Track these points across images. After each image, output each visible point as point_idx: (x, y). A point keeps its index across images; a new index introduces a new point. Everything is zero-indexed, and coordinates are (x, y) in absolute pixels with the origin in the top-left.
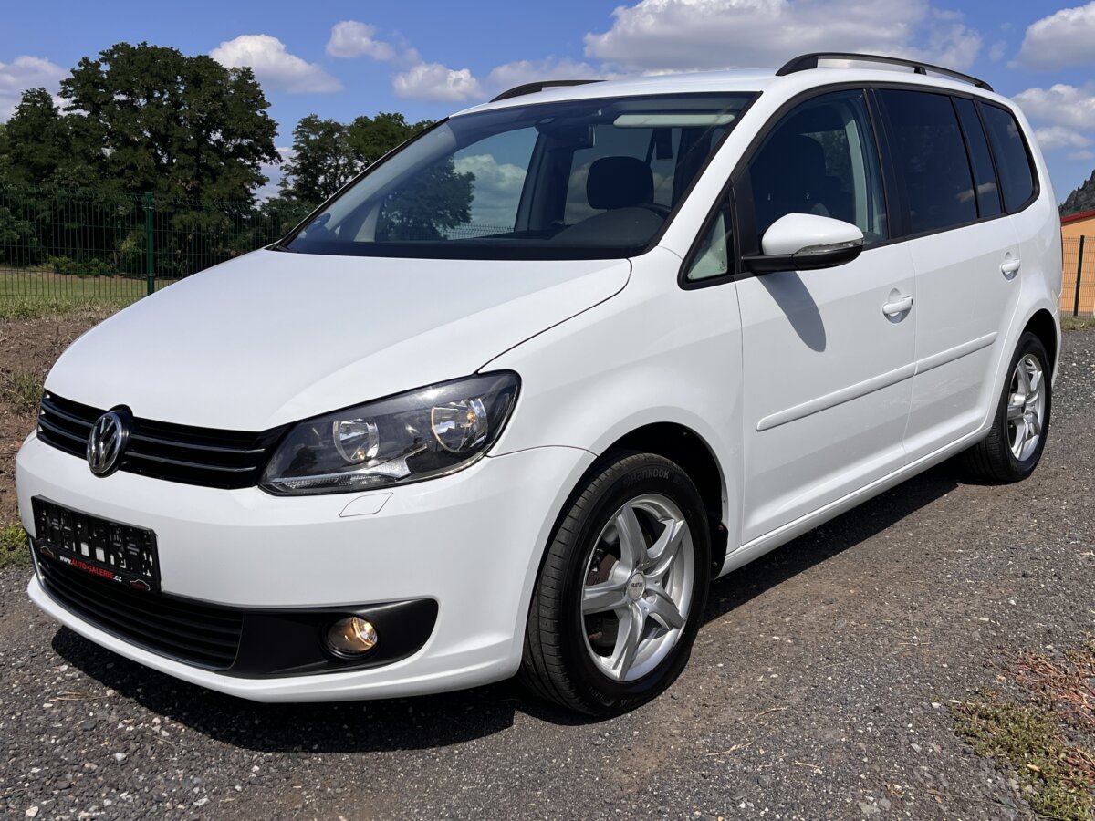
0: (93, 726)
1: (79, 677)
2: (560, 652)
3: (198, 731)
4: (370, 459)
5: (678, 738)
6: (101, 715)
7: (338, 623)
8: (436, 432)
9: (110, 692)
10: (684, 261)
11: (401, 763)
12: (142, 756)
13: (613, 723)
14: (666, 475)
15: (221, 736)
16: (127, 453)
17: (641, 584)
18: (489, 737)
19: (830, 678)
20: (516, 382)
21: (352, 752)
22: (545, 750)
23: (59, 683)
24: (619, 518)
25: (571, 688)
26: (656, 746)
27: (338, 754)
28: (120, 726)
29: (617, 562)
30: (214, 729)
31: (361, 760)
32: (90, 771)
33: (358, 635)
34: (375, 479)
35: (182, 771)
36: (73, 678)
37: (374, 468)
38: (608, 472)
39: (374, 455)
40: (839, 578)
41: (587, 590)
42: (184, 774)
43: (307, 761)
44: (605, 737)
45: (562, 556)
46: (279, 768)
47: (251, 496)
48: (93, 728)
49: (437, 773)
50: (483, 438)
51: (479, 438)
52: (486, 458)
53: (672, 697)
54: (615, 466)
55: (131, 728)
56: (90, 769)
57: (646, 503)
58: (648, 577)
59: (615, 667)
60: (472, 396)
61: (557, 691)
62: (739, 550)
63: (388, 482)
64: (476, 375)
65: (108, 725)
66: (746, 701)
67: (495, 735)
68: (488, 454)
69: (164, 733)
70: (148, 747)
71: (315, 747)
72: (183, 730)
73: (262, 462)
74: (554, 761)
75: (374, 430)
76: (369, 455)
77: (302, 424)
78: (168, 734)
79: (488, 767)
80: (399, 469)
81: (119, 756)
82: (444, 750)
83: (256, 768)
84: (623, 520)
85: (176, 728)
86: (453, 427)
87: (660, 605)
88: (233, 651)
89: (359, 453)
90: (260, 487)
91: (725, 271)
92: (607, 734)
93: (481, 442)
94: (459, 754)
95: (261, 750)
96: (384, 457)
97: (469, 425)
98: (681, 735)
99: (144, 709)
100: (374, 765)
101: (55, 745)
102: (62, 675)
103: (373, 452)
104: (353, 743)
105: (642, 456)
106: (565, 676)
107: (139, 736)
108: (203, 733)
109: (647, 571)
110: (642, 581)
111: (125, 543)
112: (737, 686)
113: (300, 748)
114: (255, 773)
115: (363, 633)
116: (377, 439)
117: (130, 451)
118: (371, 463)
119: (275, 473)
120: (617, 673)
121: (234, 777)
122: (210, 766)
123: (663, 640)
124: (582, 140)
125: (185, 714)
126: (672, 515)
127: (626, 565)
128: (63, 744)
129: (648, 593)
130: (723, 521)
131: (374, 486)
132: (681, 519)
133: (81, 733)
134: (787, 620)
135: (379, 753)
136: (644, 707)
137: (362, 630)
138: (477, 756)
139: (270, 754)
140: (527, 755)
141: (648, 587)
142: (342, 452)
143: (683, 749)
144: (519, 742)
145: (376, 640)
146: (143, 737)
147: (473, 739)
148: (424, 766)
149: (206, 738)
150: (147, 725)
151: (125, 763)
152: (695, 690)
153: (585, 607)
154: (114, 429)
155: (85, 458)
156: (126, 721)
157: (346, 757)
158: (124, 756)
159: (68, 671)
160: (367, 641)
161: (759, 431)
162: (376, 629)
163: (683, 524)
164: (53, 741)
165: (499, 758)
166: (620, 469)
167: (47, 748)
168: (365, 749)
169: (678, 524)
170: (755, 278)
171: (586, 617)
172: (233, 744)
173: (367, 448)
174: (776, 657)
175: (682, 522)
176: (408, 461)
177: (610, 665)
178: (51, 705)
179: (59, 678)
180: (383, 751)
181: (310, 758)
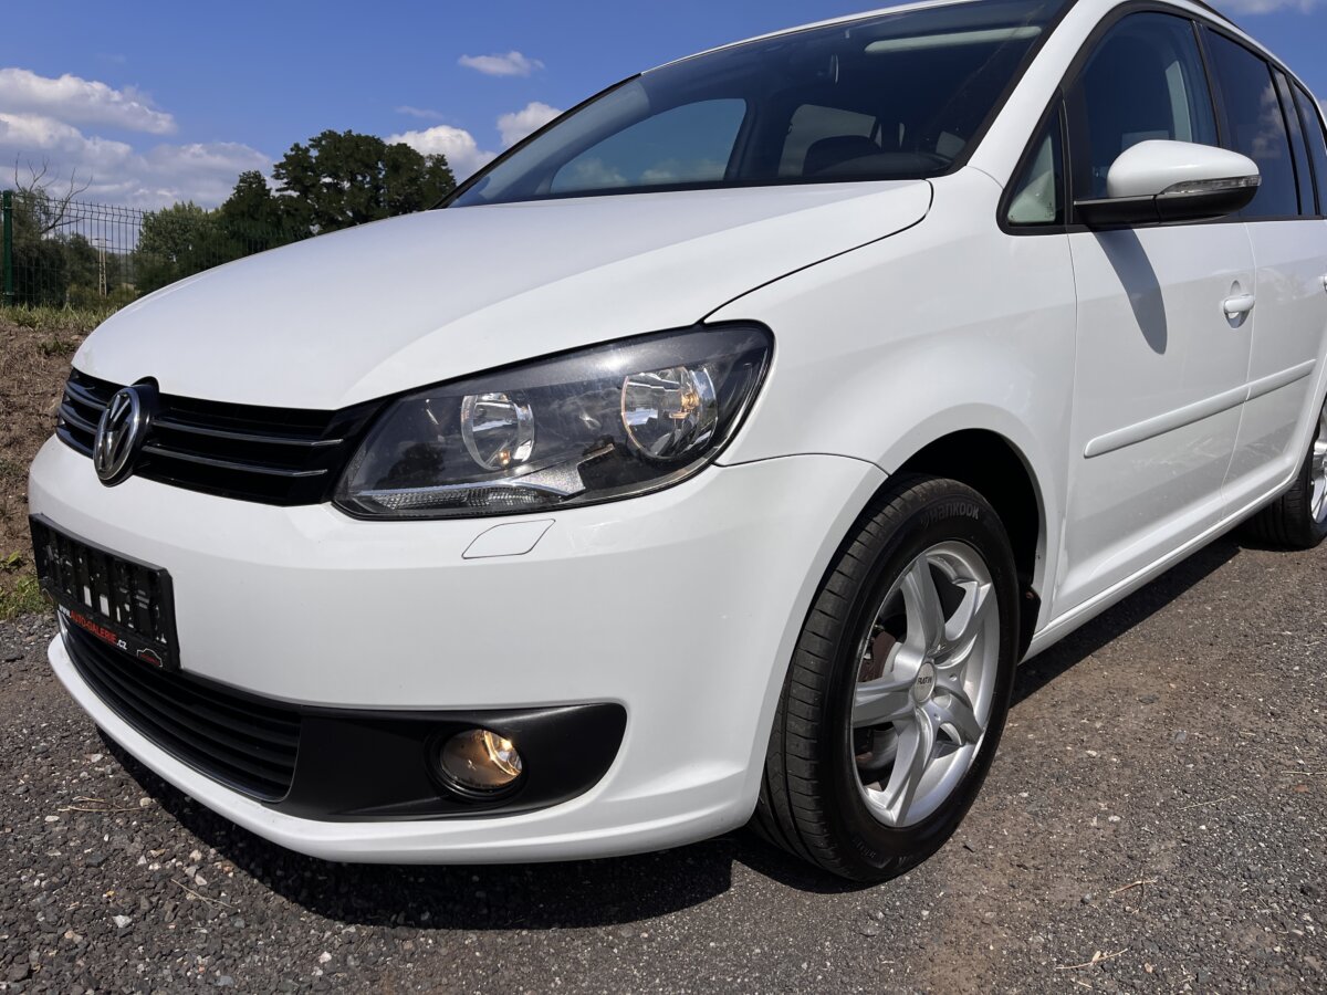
0: (101, 859)
1: (113, 772)
2: (818, 790)
3: (254, 876)
4: (519, 463)
5: (996, 927)
6: (120, 840)
7: (460, 735)
8: (628, 423)
9: (145, 801)
10: (1005, 191)
11: (557, 953)
12: (157, 922)
13: (885, 892)
14: (975, 513)
15: (287, 887)
16: (147, 448)
17: (930, 679)
18: (695, 909)
19: (1203, 827)
20: (765, 342)
21: (480, 929)
22: (787, 941)
23: (82, 781)
24: (907, 577)
25: (829, 845)
26: (963, 942)
27: (460, 932)
28: (142, 861)
29: (898, 644)
30: (279, 873)
31: (493, 944)
32: (72, 945)
33: (493, 757)
34: (528, 499)
35: (206, 960)
36: (103, 775)
37: (522, 478)
38: (897, 502)
39: (525, 458)
40: (1144, 665)
41: (859, 690)
42: (210, 965)
43: (408, 945)
44: (877, 920)
45: (827, 635)
46: (363, 958)
47: (320, 518)
48: (99, 865)
49: (614, 979)
50: (708, 434)
51: (702, 434)
52: (712, 467)
53: (966, 847)
54: (907, 494)
55: (156, 867)
56: (72, 941)
57: (941, 556)
58: (940, 667)
59: (891, 806)
60: (694, 360)
61: (805, 845)
62: (1050, 626)
63: (549, 502)
64: (701, 325)
65: (125, 858)
66: (1084, 863)
67: (704, 905)
68: (718, 461)
69: (200, 880)
70: (168, 907)
71: (426, 917)
72: (231, 875)
73: (338, 461)
74: (805, 966)
75: (526, 416)
76: (517, 456)
77: (404, 400)
78: (205, 882)
79: (697, 971)
80: (566, 482)
81: (121, 921)
82: (626, 931)
83: (326, 957)
84: (912, 582)
85: (221, 871)
86: (655, 416)
87: (954, 709)
88: (288, 772)
89: (502, 455)
90: (335, 505)
91: (1052, 218)
92: (881, 915)
93: (706, 440)
94: (650, 940)
95: (341, 919)
96: (539, 461)
97: (682, 416)
98: (1000, 923)
99: (185, 833)
100: (514, 958)
101: (39, 890)
102: (90, 768)
103: (524, 452)
104: (485, 911)
105: (945, 482)
106: (823, 826)
107: (160, 885)
108: (261, 880)
109: (940, 659)
110: (931, 674)
111: (133, 591)
112: (1061, 833)
113: (401, 919)
114: (322, 967)
115: (500, 753)
116: (531, 433)
117: (150, 445)
118: (520, 470)
119: (363, 482)
120: (893, 815)
121: (287, 975)
122: (254, 949)
123: (953, 758)
124: (820, 74)
125: (240, 845)
126: (976, 578)
127: (914, 651)
128: (51, 888)
129: (938, 692)
130: (1035, 586)
131: (524, 507)
132: (986, 583)
133: (81, 869)
134: (1098, 725)
135: (524, 933)
136: (927, 863)
137: (499, 748)
138: (677, 947)
139: (352, 929)
140: (758, 951)
141: (940, 683)
142: (476, 455)
143: (1012, 953)
144: (742, 921)
145: (520, 766)
146: (165, 887)
147: (670, 911)
148: (594, 963)
149: (262, 889)
150: (180, 863)
151: (129, 932)
152: (998, 837)
153: (856, 718)
154: (128, 410)
155: (90, 456)
156: (153, 852)
157: (471, 937)
158: (129, 920)
159: (102, 763)
160: (506, 765)
161: (1086, 457)
162: (520, 750)
163: (991, 588)
164: (36, 883)
165: (714, 953)
166: (915, 500)
167: (24, 895)
168: (501, 924)
169: (982, 588)
170: (1091, 234)
171: (855, 730)
172: (301, 904)
173: (513, 446)
174: (1104, 785)
175: (988, 586)
176: (582, 470)
177: (882, 801)
178: (57, 818)
179: (84, 774)
180: (530, 928)
181: (414, 939)
